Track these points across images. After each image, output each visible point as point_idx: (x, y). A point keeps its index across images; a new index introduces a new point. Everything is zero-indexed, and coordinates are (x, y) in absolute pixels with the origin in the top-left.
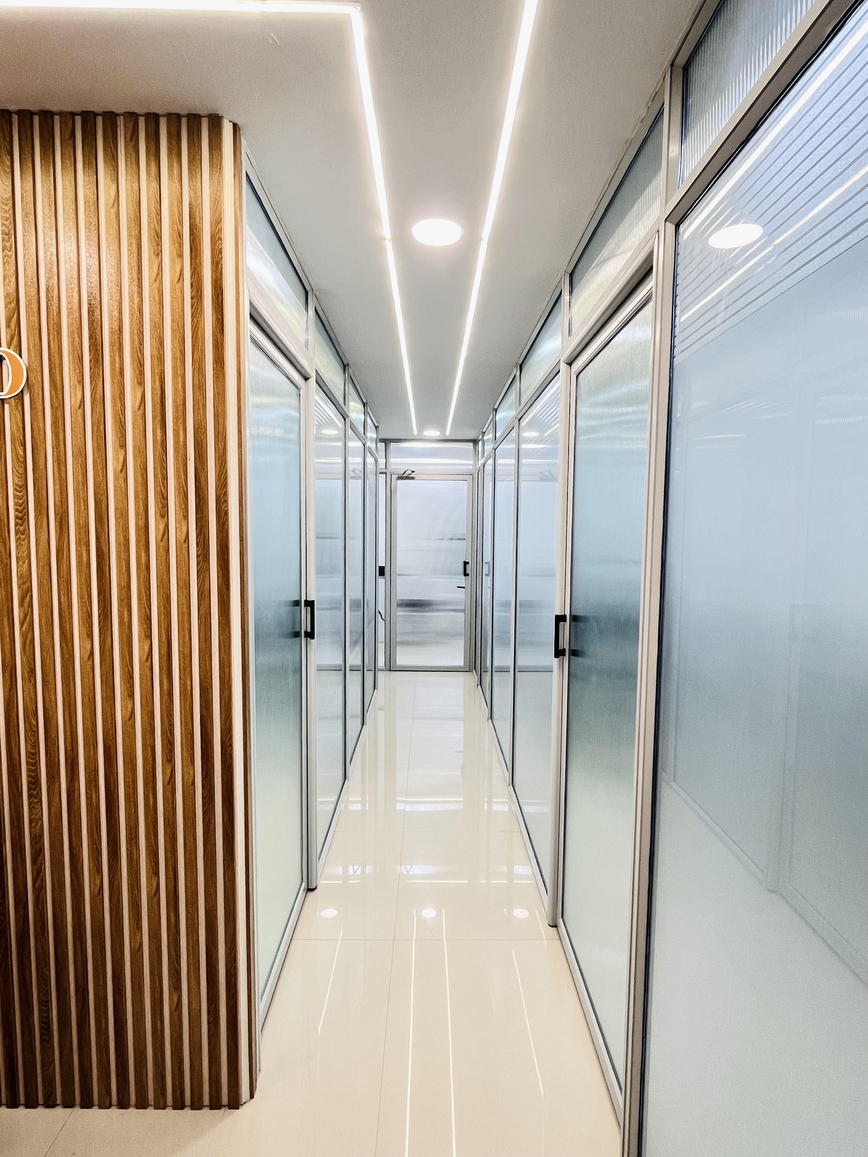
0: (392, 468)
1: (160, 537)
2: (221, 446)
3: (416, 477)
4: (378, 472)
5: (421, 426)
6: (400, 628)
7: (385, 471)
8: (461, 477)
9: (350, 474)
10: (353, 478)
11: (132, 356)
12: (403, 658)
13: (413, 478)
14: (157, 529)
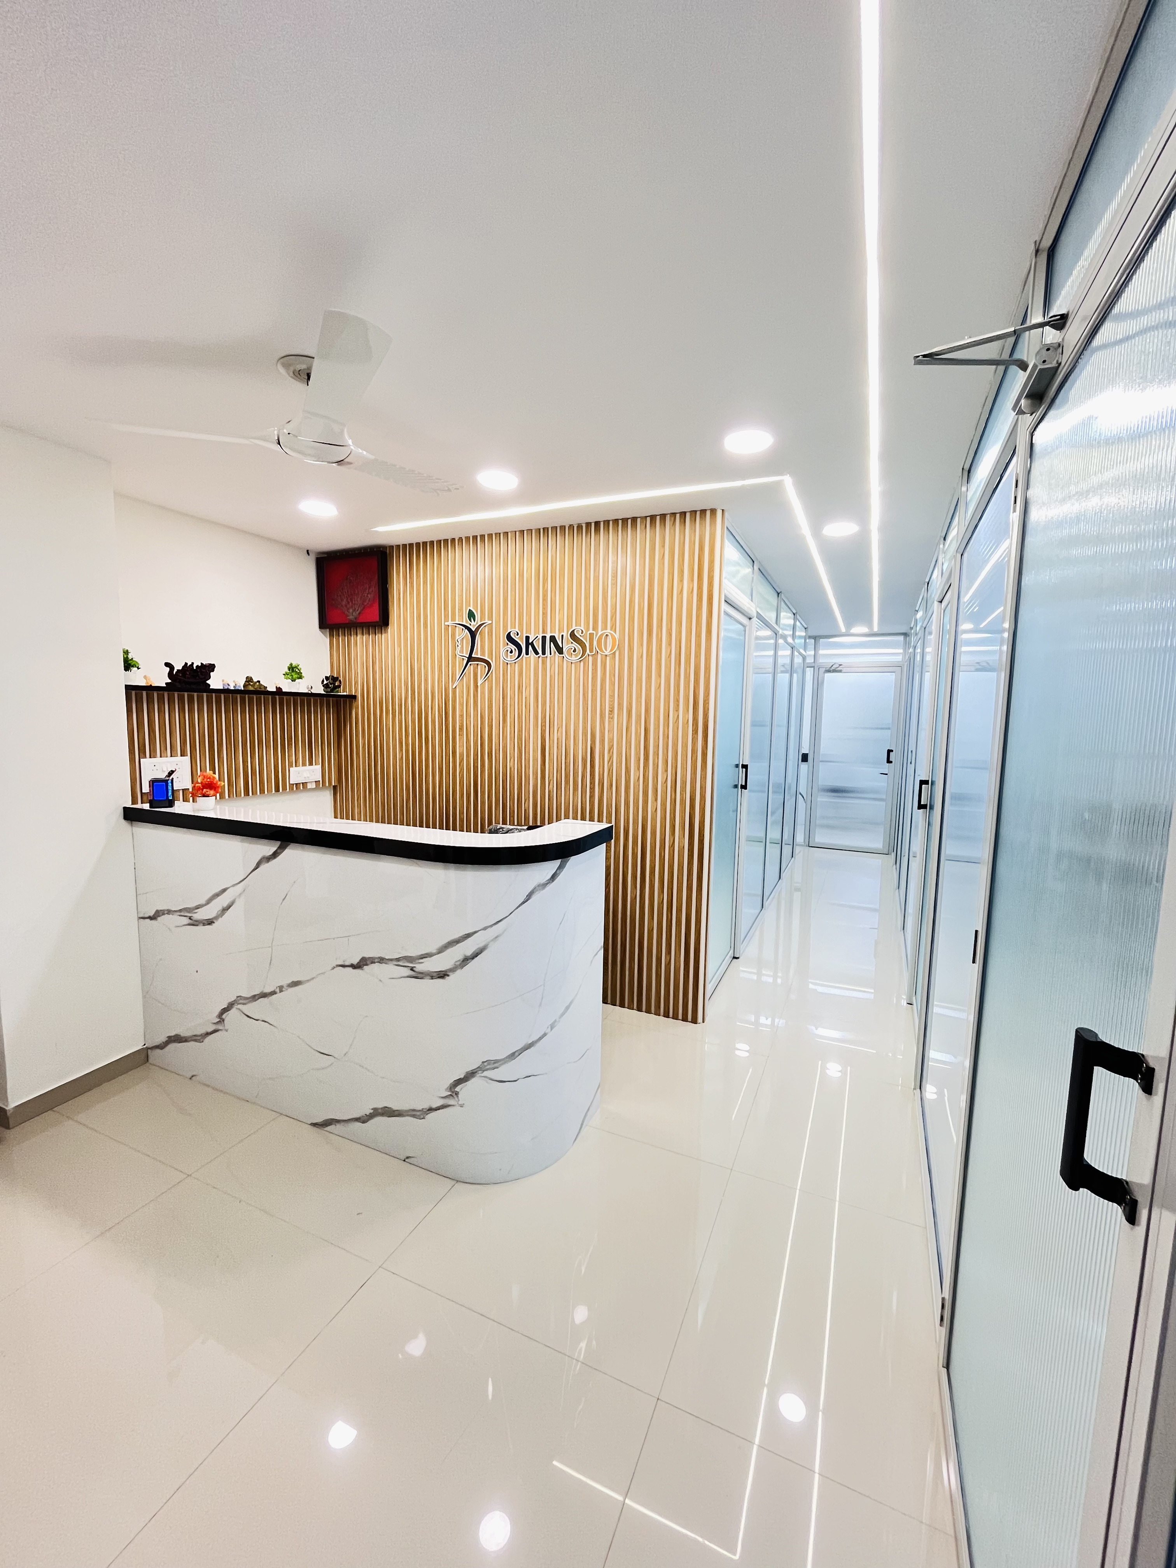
0: (821, 660)
1: (675, 721)
2: (707, 675)
3: (844, 670)
4: (805, 666)
5: (849, 624)
6: (819, 812)
7: (813, 665)
8: (891, 669)
9: (780, 668)
10: (782, 672)
11: (667, 631)
12: (820, 838)
13: (840, 671)
14: (674, 717)
